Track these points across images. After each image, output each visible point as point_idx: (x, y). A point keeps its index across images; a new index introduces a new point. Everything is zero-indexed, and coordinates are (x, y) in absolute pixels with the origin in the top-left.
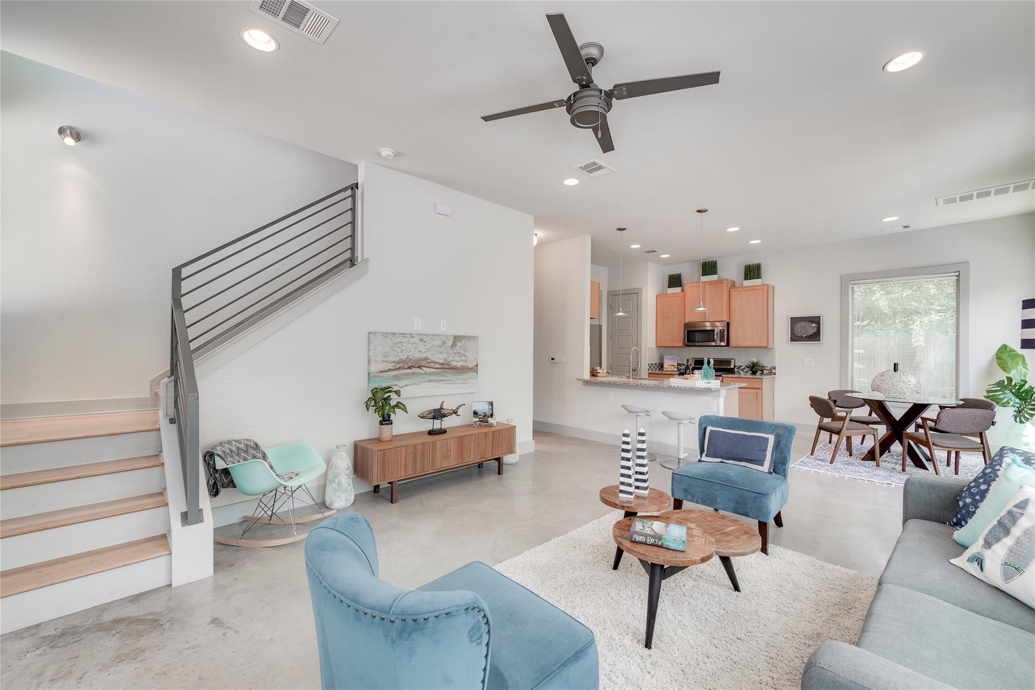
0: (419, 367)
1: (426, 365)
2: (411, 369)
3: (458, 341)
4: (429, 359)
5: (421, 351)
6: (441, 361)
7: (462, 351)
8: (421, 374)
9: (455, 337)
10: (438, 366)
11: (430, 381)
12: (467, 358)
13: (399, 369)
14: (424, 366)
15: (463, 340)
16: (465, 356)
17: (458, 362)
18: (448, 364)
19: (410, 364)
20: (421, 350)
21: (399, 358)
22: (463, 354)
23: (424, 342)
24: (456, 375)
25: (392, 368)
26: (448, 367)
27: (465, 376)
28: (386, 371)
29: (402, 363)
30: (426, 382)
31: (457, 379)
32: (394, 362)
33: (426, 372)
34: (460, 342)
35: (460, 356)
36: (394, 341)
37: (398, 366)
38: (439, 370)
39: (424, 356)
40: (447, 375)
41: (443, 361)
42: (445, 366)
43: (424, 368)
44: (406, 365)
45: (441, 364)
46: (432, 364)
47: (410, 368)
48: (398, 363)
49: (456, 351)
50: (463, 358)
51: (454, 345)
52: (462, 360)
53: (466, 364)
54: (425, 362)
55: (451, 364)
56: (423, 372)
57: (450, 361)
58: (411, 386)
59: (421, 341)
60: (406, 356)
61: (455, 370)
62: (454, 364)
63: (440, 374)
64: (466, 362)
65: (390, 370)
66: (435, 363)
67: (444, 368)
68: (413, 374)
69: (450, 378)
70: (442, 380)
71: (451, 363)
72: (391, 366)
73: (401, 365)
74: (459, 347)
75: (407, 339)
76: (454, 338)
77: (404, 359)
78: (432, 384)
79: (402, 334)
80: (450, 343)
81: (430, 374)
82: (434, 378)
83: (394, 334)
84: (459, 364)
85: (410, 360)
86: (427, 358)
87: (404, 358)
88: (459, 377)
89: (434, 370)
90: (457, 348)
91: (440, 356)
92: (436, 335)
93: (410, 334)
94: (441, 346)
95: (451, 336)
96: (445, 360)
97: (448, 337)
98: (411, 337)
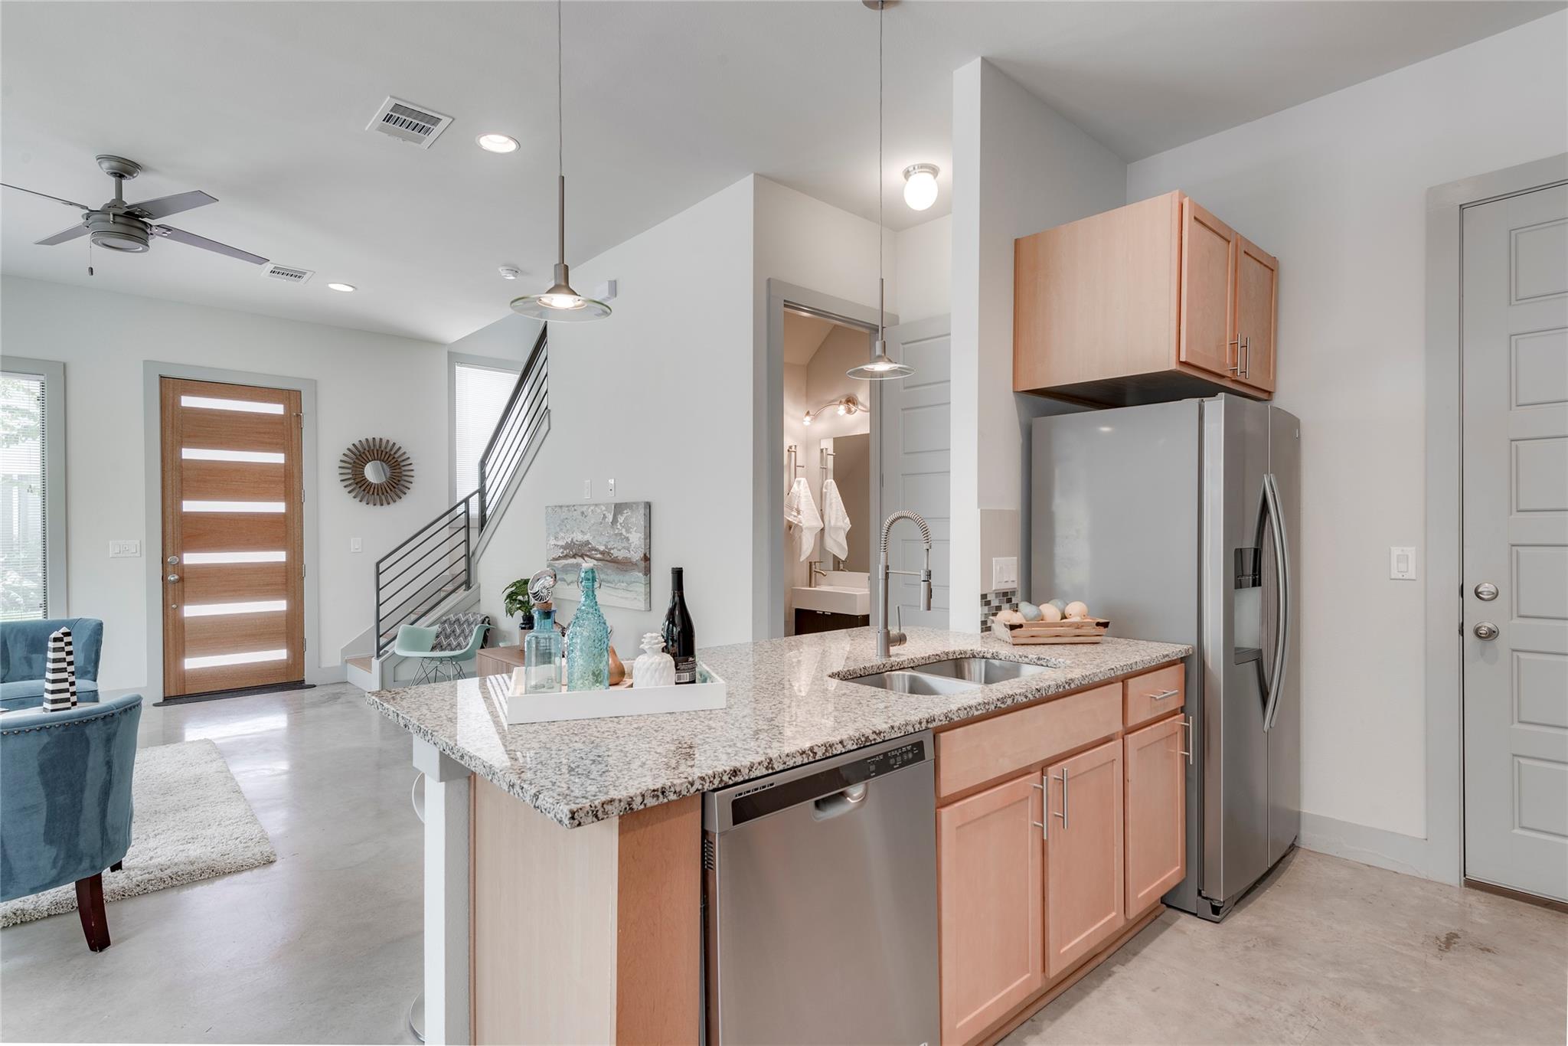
0: (582, 556)
2: (575, 558)
3: (619, 512)
4: (591, 544)
5: (583, 532)
6: (602, 548)
7: (623, 532)
9: (616, 505)
10: (599, 556)
12: (630, 545)
13: (566, 557)
14: (587, 555)
15: (625, 511)
16: (628, 540)
17: (620, 551)
18: (608, 554)
19: (574, 551)
20: (583, 530)
21: (565, 542)
22: (625, 537)
23: (585, 516)
24: (617, 575)
25: (561, 555)
26: (608, 558)
27: (628, 578)
28: (557, 559)
29: (568, 548)
31: (620, 582)
32: (562, 547)
34: (622, 515)
35: (622, 540)
36: (562, 518)
37: (565, 553)
39: (586, 538)
40: (609, 573)
41: (604, 547)
42: (606, 557)
44: (571, 552)
45: (601, 553)
46: (593, 552)
47: (574, 556)
48: (564, 547)
49: (616, 531)
50: (626, 544)
51: (615, 520)
52: (624, 548)
53: (628, 556)
54: (586, 548)
55: (612, 555)
57: (611, 549)
60: (570, 539)
61: (616, 565)
62: (615, 554)
64: (629, 552)
65: (559, 558)
66: (596, 550)
67: (604, 561)
68: (577, 565)
69: (612, 579)
71: (612, 552)
72: (560, 553)
74: (621, 524)
75: (571, 514)
76: (615, 507)
77: (569, 542)
79: (568, 506)
80: (610, 517)
83: (561, 507)
84: (621, 556)
85: (574, 544)
86: (588, 543)
88: (621, 578)
89: (596, 563)
90: (619, 525)
91: (600, 540)
92: (596, 505)
93: (574, 506)
94: (601, 523)
95: (612, 504)
96: (606, 547)
97: (607, 505)
98: (575, 510)
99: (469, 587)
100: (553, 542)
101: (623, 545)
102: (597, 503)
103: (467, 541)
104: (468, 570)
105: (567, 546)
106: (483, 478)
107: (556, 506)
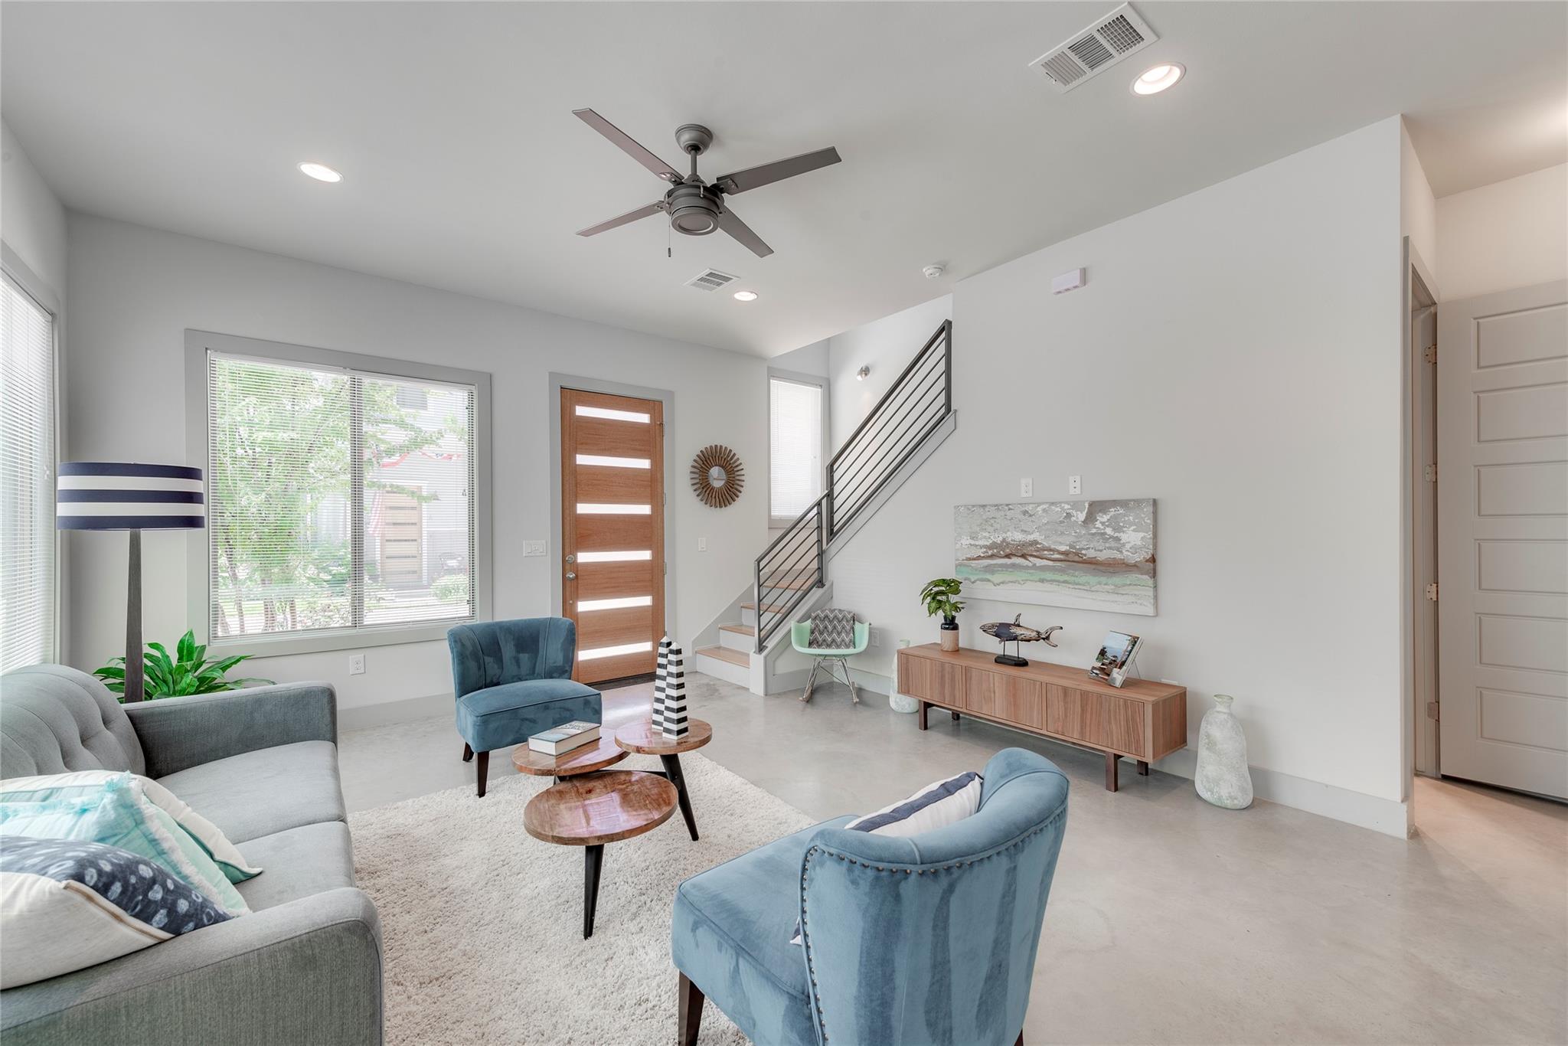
0: (1023, 556)
1: (1035, 554)
2: (1010, 558)
3: (1100, 511)
4: (1040, 544)
5: (1026, 531)
6: (1063, 548)
7: (1109, 531)
8: (1027, 567)
9: (1093, 504)
10: (1058, 556)
11: (1042, 581)
12: (1124, 545)
13: (992, 557)
14: (1031, 555)
15: (1113, 510)
16: (1118, 539)
17: (1101, 551)
18: (1077, 554)
19: (1008, 551)
20: (1025, 529)
21: (991, 542)
22: (1111, 537)
23: (1031, 516)
24: (1095, 576)
25: (982, 555)
26: (1076, 558)
27: (1117, 580)
28: (974, 559)
29: (996, 548)
30: (1036, 582)
31: (1100, 583)
32: (985, 546)
33: (1035, 565)
34: (1105, 514)
35: (1106, 540)
36: (984, 517)
37: (990, 553)
38: (1058, 564)
39: (1031, 538)
40: (1077, 573)
41: (1068, 548)
42: (1071, 557)
43: (1031, 559)
44: (1001, 552)
45: (1062, 553)
46: (1046, 552)
47: (1008, 556)
48: (989, 547)
49: (1094, 531)
50: (1113, 544)
51: (1090, 518)
52: (1110, 548)
53: (1119, 556)
54: (1034, 548)
55: (1085, 555)
56: (1030, 564)
57: (1082, 549)
58: (1011, 584)
59: (1024, 515)
60: (1001, 539)
61: (1093, 566)
62: (1091, 554)
63: (1062, 571)
64: (1121, 552)
65: (979, 558)
66: (1051, 550)
67: (1069, 561)
68: (1013, 565)
69: (1084, 579)
70: (1065, 582)
71: (1083, 552)
72: (980, 552)
73: (995, 551)
74: (1103, 523)
75: (1002, 513)
76: (1090, 505)
77: (999, 542)
78: (1047, 586)
79: (996, 505)
80: (1082, 516)
81: (1043, 568)
82: (1049, 576)
83: (984, 506)
84: (1102, 556)
85: (1008, 544)
86: (1035, 542)
87: (999, 540)
88: (1103, 579)
89: (1050, 563)
90: (1098, 524)
91: (1060, 539)
92: (1053, 504)
93: (1007, 505)
94: (1061, 522)
95: (1084, 502)
96: (1071, 546)
97: (1076, 505)
98: (1010, 509)
99: (823, 585)
100: (966, 541)
101: (1107, 545)
102: (1053, 501)
103: (820, 541)
104: (820, 569)
105: (993, 546)
106: (831, 483)
107: (973, 506)
